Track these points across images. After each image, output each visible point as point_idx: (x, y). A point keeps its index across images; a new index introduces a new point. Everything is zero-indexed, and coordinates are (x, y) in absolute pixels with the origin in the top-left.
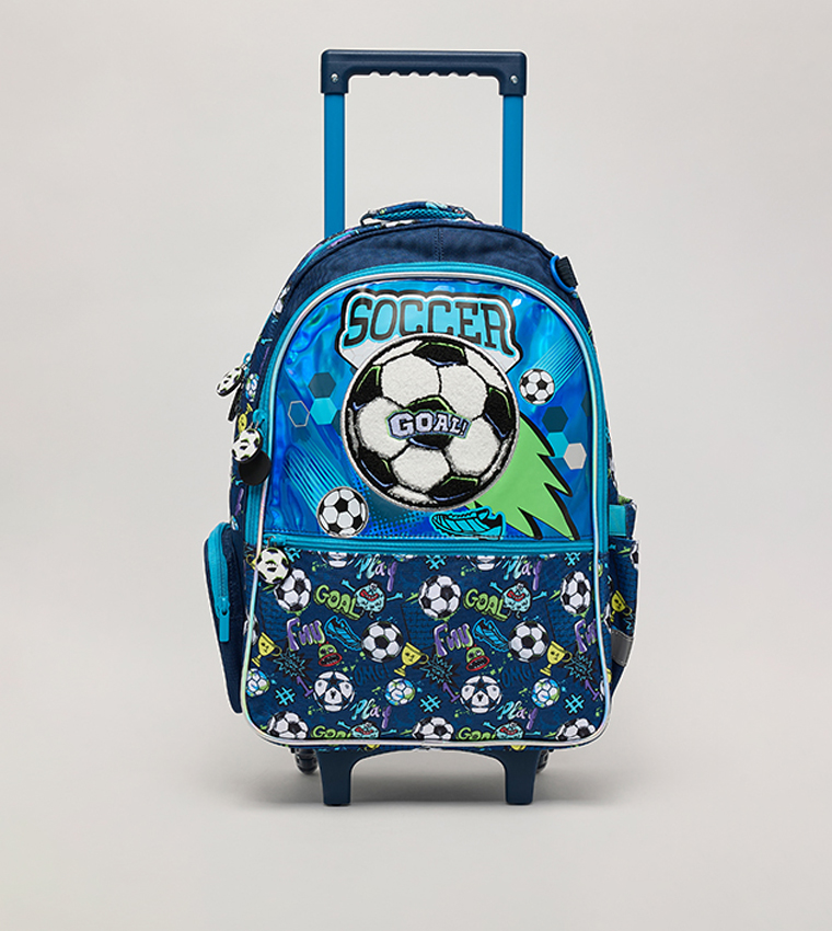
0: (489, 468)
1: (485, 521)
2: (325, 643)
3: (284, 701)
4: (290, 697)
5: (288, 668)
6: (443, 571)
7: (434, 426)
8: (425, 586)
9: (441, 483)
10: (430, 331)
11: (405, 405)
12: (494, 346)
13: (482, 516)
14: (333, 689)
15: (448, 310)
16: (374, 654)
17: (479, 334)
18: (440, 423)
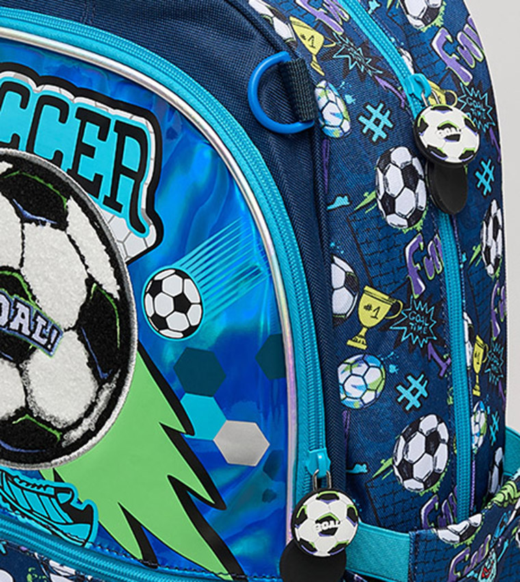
0: (80, 422)
1: (66, 507)
7: (10, 320)
9: (10, 418)
10: (30, 148)
12: (118, 208)
13: (64, 498)
15: (63, 119)
17: (98, 178)
18: (18, 318)
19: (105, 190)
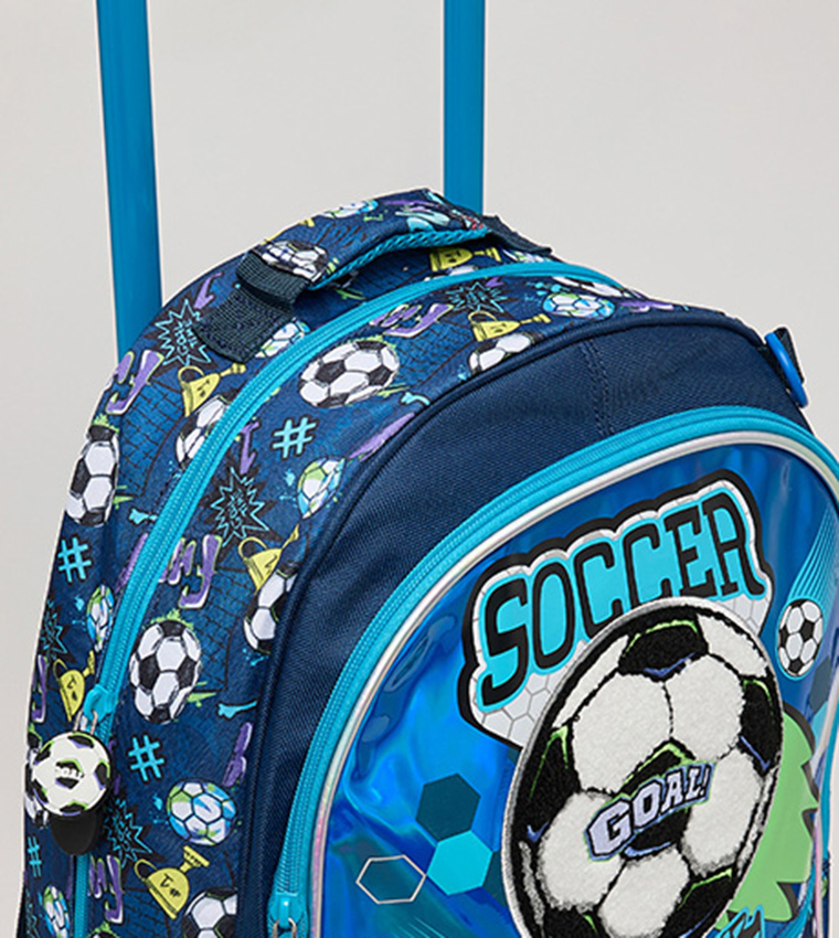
0: (746, 838)
7: (662, 803)
9: (677, 906)
10: (635, 602)
12: (734, 588)
15: (656, 543)
17: (709, 573)
18: (671, 792)
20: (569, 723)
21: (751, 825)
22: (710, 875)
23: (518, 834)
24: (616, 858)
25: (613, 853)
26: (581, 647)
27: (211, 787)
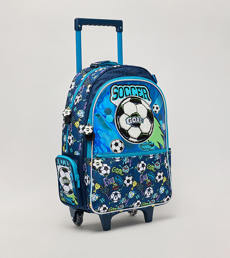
0: (150, 131)
1: (151, 145)
2: (115, 183)
3: (102, 202)
4: (104, 200)
5: (104, 192)
6: (142, 160)
7: (136, 121)
8: (138, 164)
9: (140, 136)
10: (132, 95)
11: (130, 116)
12: (146, 99)
13: (150, 144)
14: (116, 196)
15: (135, 89)
16: (127, 185)
17: (142, 95)
18: (137, 120)
19: (144, 97)
20: (123, 105)
21: (151, 129)
22: (144, 134)
23: (117, 116)
24: (130, 125)
25: (130, 124)
26: (125, 97)
27: (82, 110)
